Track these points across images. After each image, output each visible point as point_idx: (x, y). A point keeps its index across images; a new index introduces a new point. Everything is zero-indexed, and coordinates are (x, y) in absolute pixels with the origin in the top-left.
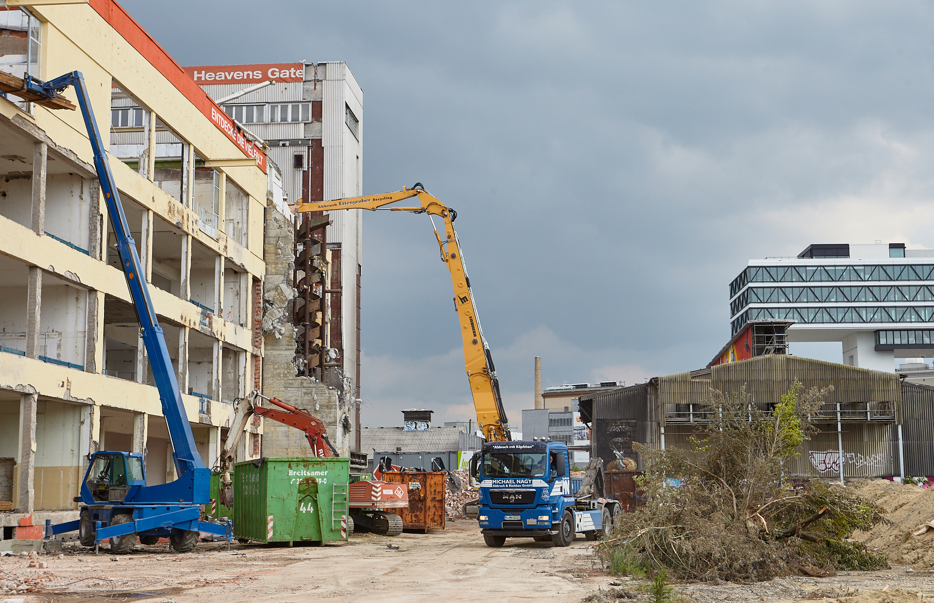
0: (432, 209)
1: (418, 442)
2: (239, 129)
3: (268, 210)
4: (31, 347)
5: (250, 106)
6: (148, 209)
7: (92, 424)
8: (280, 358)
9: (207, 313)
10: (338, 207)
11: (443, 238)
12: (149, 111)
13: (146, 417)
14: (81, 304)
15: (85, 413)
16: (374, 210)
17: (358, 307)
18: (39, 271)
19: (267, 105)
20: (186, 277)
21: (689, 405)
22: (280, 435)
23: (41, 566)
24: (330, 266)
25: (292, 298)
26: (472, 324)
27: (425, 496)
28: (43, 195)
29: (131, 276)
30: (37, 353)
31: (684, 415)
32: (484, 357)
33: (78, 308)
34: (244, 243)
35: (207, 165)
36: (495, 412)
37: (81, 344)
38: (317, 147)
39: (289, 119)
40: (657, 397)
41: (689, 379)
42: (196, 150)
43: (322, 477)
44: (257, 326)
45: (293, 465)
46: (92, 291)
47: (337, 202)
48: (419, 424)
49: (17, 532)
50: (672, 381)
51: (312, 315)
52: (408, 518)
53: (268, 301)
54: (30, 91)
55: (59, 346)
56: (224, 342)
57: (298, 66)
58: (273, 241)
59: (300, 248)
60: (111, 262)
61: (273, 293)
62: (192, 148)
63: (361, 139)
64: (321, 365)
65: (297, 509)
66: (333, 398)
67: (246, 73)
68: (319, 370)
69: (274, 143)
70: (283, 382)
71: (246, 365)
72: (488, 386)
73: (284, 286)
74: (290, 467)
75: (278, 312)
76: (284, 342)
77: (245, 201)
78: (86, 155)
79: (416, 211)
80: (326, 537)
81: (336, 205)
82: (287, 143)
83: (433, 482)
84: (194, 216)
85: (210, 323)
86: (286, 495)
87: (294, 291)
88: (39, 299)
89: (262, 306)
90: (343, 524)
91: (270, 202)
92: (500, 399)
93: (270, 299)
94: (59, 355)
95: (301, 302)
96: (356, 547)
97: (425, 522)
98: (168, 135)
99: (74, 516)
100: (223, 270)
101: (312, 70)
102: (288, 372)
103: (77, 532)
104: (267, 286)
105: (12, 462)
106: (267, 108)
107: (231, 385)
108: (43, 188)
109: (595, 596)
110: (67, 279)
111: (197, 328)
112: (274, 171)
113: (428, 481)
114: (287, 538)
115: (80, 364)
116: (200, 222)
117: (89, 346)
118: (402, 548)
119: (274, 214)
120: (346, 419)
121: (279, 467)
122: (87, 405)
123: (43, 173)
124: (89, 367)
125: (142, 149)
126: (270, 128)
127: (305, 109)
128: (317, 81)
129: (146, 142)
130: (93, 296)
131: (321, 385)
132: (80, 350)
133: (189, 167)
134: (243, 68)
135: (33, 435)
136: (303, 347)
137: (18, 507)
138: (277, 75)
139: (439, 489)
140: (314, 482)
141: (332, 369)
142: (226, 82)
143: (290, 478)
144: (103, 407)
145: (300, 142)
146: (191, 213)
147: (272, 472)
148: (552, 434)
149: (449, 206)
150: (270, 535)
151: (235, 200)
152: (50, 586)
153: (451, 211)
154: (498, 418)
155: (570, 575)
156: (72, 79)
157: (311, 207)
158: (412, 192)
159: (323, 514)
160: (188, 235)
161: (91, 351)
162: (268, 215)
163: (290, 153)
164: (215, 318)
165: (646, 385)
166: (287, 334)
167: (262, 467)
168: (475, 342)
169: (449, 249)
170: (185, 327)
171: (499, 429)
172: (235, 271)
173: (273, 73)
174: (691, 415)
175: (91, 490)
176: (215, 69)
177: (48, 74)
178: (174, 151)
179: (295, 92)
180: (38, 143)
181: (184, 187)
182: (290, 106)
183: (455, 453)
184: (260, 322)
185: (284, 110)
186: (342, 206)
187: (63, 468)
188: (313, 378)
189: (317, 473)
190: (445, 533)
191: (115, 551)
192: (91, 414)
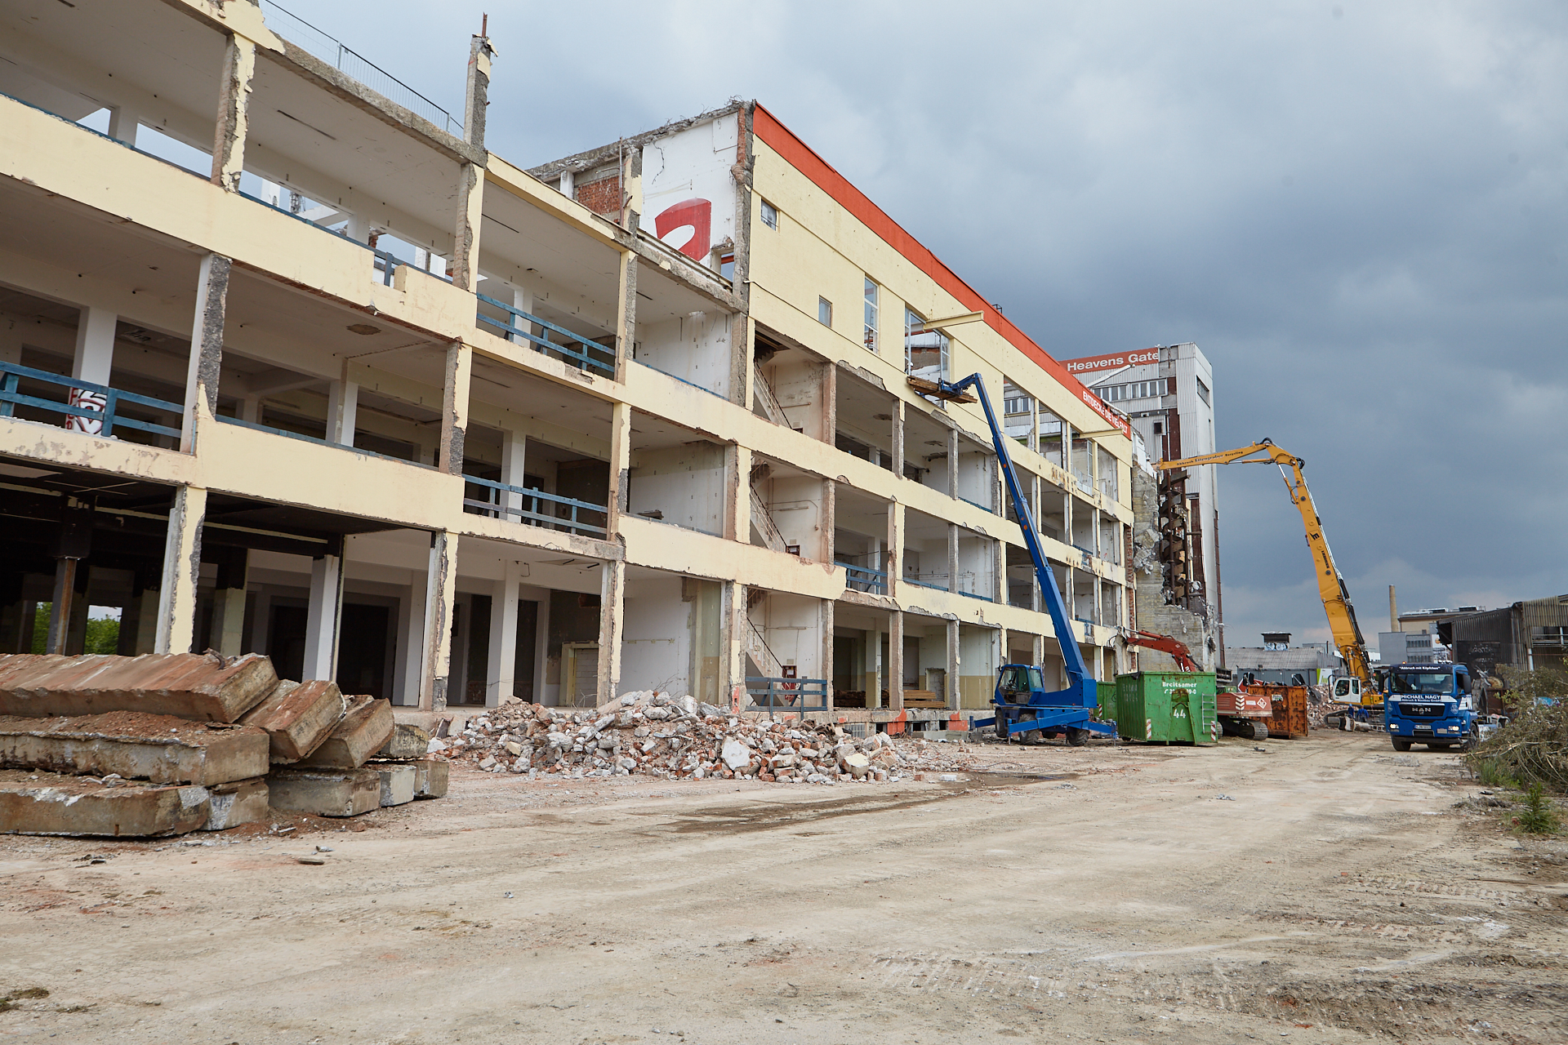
0: (1280, 459)
1: (1278, 660)
2: (1106, 406)
3: (1134, 470)
4: (952, 584)
5: (1114, 387)
6: (1036, 476)
7: (1001, 643)
8: (1151, 591)
9: (1087, 555)
10: (1195, 463)
11: (1292, 483)
12: (1034, 398)
13: (1042, 638)
14: (988, 552)
15: (995, 635)
16: (1227, 463)
17: (1217, 546)
18: (956, 527)
19: (1129, 385)
20: (1069, 527)
21: (1559, 628)
22: (1153, 657)
23: (968, 751)
24: (1190, 512)
25: (1158, 540)
26: (1325, 557)
27: (1287, 706)
28: (956, 469)
29: (1025, 527)
30: (957, 589)
31: (1553, 638)
32: (1338, 586)
33: (986, 554)
34: (1115, 497)
35: (1081, 437)
36: (1352, 634)
37: (990, 581)
38: (1173, 416)
39: (1149, 395)
40: (1521, 620)
41: (1557, 603)
42: (1072, 426)
43: (1192, 689)
44: (1129, 564)
45: (1166, 678)
46: (996, 540)
47: (1194, 460)
48: (1278, 644)
49: (949, 725)
50: (1537, 605)
51: (1177, 554)
52: (1273, 726)
53: (1138, 544)
54: (943, 391)
55: (973, 584)
56: (1103, 578)
57: (1154, 350)
58: (1139, 495)
59: (1163, 499)
60: (1008, 518)
61: (1141, 537)
62: (1069, 424)
63: (1212, 405)
64: (1186, 595)
65: (1171, 715)
66: (1198, 623)
67: (1109, 361)
68: (1184, 599)
69: (1136, 415)
70: (1154, 609)
71: (1122, 596)
72: (1343, 611)
73: (1150, 531)
74: (1163, 679)
75: (1147, 552)
76: (1153, 577)
77: (1114, 463)
78: (987, 437)
79: (1265, 462)
80: (1198, 739)
81: (1192, 462)
82: (1148, 414)
83: (1294, 695)
84: (1073, 478)
85: (1090, 563)
86: (1160, 703)
87: (1159, 535)
88: (956, 548)
89: (1133, 548)
90: (1212, 728)
91: (1135, 463)
92: (1356, 623)
93: (1139, 542)
94: (973, 591)
95: (1165, 543)
96: (1226, 748)
97: (1289, 730)
98: (1049, 415)
99: (990, 714)
100: (1098, 520)
101: (1166, 353)
102: (1158, 602)
103: (994, 726)
104: (1136, 532)
105: (943, 671)
106: (1129, 388)
107: (1110, 612)
108: (956, 464)
109: (1466, 803)
110: (977, 532)
111: (1080, 567)
112: (1137, 437)
113: (1290, 694)
114: (1164, 738)
115: (989, 597)
116: (1078, 483)
117: (995, 583)
118: (1268, 750)
119: (1139, 473)
120: (1211, 640)
121: (1153, 679)
122: (996, 629)
123: (956, 453)
124: (997, 599)
125: (1029, 428)
126: (1132, 403)
127: (1162, 385)
128: (1170, 361)
129: (1032, 423)
130: (997, 545)
131: (1187, 612)
132: (989, 587)
133: (1068, 440)
134: (1107, 357)
135: (957, 652)
136: (1170, 580)
137: (949, 706)
138: (1136, 359)
139: (1300, 701)
140: (1185, 692)
141: (1196, 599)
142: (1094, 369)
143: (1164, 689)
144: (1008, 630)
145: (1158, 413)
146: (1070, 476)
147: (1149, 685)
148: (1410, 655)
149: (1296, 456)
150: (1149, 735)
151: (1105, 464)
152: (975, 766)
153: (1299, 460)
154: (1355, 640)
155: (1437, 783)
156: (974, 379)
157: (1171, 465)
158: (1261, 446)
159: (1194, 719)
160: (1068, 493)
161: (997, 587)
162: (1134, 474)
163: (1150, 422)
164: (1094, 558)
165: (1509, 609)
166: (1155, 570)
167: (1139, 680)
168: (1328, 573)
169: (1297, 493)
170: (1069, 567)
171: (1357, 650)
172: (1109, 521)
173: (1132, 359)
174: (1562, 639)
175: (1002, 694)
176: (1084, 361)
177: (956, 377)
178: (1054, 428)
179: (1153, 371)
180: (951, 430)
181: (1064, 455)
182: (1148, 384)
183: (1315, 670)
184: (1131, 561)
185: (1144, 387)
186: (1198, 462)
187: (981, 677)
188: (1180, 606)
189: (1187, 685)
190: (1308, 739)
191: (1023, 742)
192: (1000, 636)
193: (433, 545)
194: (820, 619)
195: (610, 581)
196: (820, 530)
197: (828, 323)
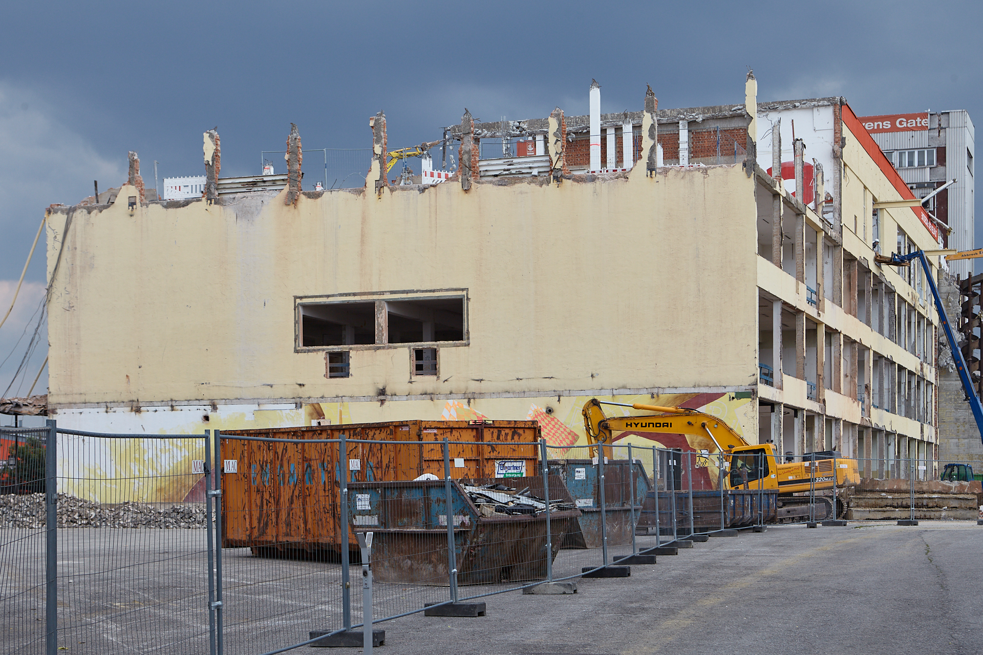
3: (940, 272)
6: (905, 301)
7: (895, 445)
8: (951, 387)
9: (921, 362)
10: (978, 255)
12: (905, 234)
13: (907, 438)
18: (883, 359)
19: (896, 152)
20: (915, 340)
22: (952, 445)
25: (960, 340)
39: (916, 164)
42: (917, 246)
44: (937, 364)
47: (978, 252)
56: (927, 381)
57: (924, 116)
58: (944, 295)
61: (944, 337)
63: (974, 172)
67: (876, 124)
70: (954, 405)
76: (955, 374)
81: (976, 254)
87: (962, 335)
91: (940, 267)
93: (944, 342)
101: (936, 119)
102: (958, 398)
106: (896, 155)
110: (889, 360)
111: (919, 374)
115: (887, 408)
116: (920, 299)
117: (892, 398)
119: (944, 275)
122: (894, 434)
124: (893, 410)
127: (930, 155)
128: (940, 129)
130: (893, 366)
134: (873, 119)
135: (885, 453)
138: (905, 125)
144: (899, 435)
145: (926, 185)
146: (917, 294)
160: (915, 310)
161: (893, 400)
162: (940, 276)
164: (924, 364)
170: (915, 374)
173: (900, 123)
179: (921, 139)
180: (881, 283)
182: (916, 152)
185: (911, 156)
192: (895, 439)
193: (796, 416)
194: (850, 438)
195: (820, 426)
196: (849, 377)
197: (855, 234)
